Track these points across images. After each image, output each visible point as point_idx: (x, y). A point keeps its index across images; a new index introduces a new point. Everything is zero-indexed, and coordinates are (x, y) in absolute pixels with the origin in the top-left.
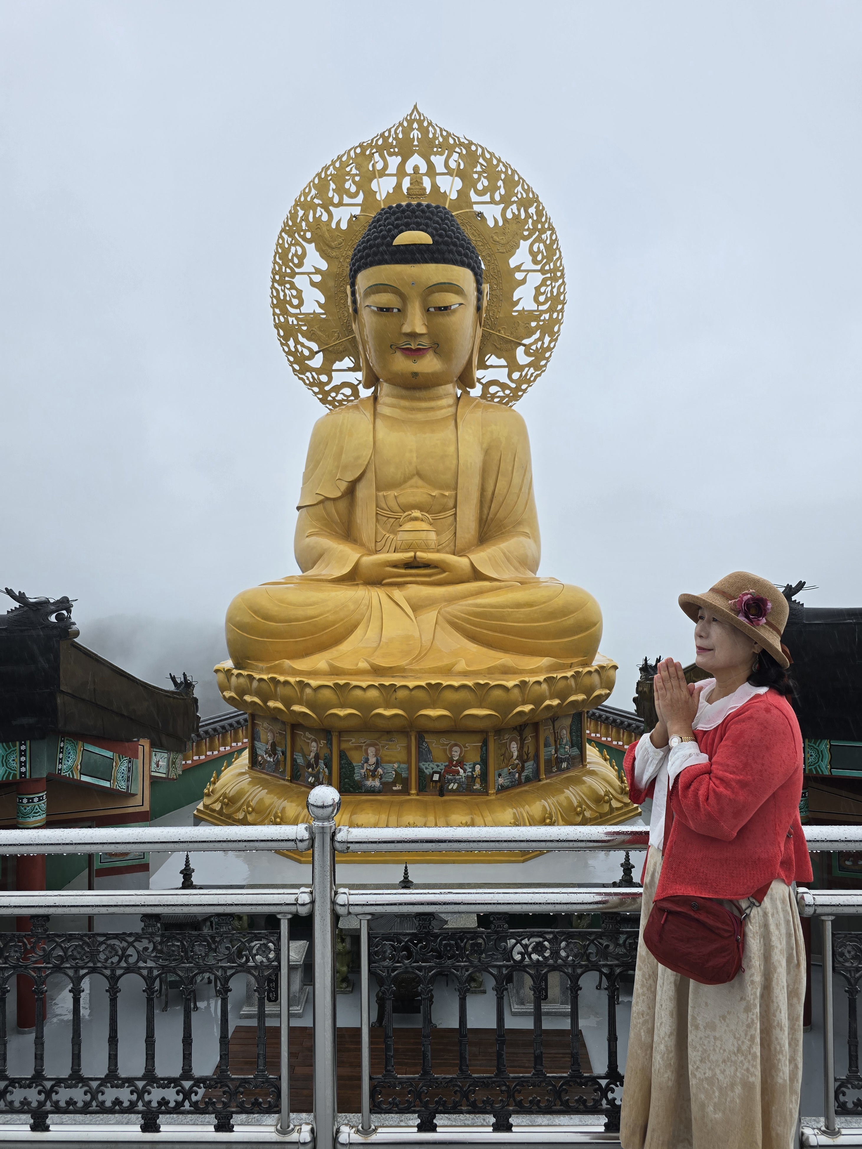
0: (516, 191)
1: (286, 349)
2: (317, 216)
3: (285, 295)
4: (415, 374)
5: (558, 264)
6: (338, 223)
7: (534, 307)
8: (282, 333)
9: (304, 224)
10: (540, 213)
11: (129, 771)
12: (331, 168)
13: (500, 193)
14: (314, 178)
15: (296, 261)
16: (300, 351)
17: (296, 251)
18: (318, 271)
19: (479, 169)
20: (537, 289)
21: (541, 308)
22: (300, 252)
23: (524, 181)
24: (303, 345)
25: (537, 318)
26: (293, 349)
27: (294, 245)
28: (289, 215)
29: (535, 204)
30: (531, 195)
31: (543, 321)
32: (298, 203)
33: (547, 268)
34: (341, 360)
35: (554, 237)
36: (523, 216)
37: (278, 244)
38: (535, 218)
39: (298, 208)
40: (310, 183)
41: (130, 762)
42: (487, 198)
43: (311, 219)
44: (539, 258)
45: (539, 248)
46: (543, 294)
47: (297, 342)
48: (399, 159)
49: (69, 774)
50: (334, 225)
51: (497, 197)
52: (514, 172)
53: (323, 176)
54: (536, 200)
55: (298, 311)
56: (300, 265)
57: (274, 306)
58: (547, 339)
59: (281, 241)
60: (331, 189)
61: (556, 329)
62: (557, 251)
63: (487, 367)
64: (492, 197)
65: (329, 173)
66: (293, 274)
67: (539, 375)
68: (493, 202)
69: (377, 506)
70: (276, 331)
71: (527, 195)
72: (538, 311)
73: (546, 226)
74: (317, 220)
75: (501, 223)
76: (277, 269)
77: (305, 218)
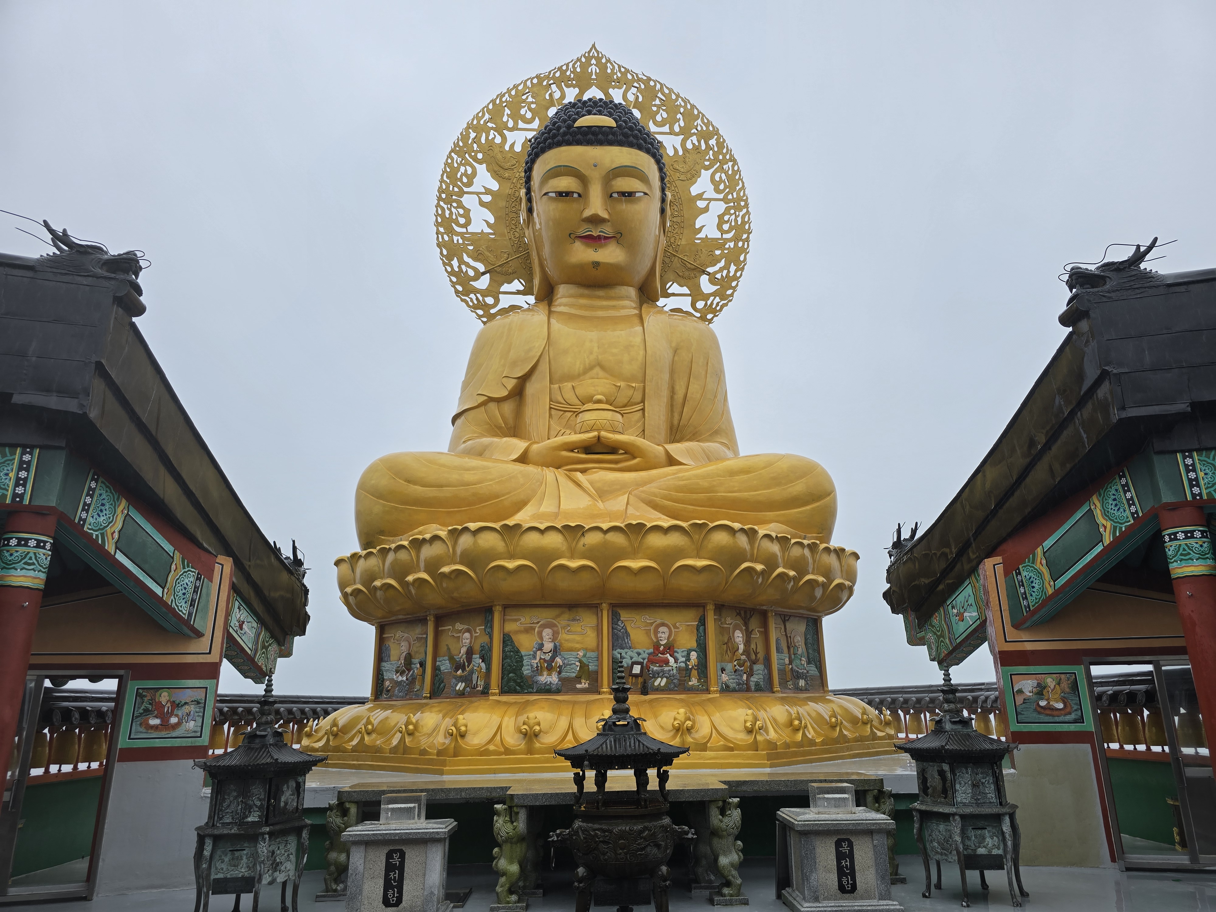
0: (695, 124)
1: (449, 269)
2: (490, 138)
3: (451, 213)
4: (596, 265)
5: (742, 194)
6: (512, 145)
7: (718, 235)
8: (445, 252)
9: (475, 146)
10: (721, 144)
11: (195, 591)
12: (507, 95)
13: (679, 124)
14: (488, 104)
15: (465, 180)
16: (464, 270)
17: (466, 170)
18: (488, 191)
19: (657, 102)
20: (721, 217)
21: (725, 236)
22: (470, 171)
23: (703, 115)
24: (468, 265)
25: (721, 247)
26: (457, 270)
27: (464, 165)
28: (460, 137)
29: (716, 137)
30: (711, 128)
31: (727, 249)
32: (470, 126)
33: (730, 197)
34: (510, 282)
35: (736, 168)
36: (703, 147)
37: (446, 164)
38: (716, 149)
39: (470, 130)
40: (483, 108)
41: (198, 579)
42: (666, 129)
43: (483, 141)
44: (722, 187)
45: (721, 177)
46: (727, 222)
47: (461, 262)
48: (577, 90)
49: (97, 536)
50: (507, 148)
51: (677, 129)
52: (693, 106)
53: (498, 102)
54: (716, 132)
55: (464, 230)
56: (470, 184)
57: (437, 224)
58: (733, 268)
59: (449, 161)
60: (505, 114)
61: (742, 258)
62: (740, 181)
63: (668, 295)
64: (671, 128)
65: (504, 99)
66: (462, 193)
67: (726, 305)
68: (672, 133)
69: (551, 400)
70: (439, 250)
71: (707, 127)
72: (722, 239)
73: (728, 157)
74: (490, 143)
75: (681, 153)
76: (444, 187)
77: (476, 140)
